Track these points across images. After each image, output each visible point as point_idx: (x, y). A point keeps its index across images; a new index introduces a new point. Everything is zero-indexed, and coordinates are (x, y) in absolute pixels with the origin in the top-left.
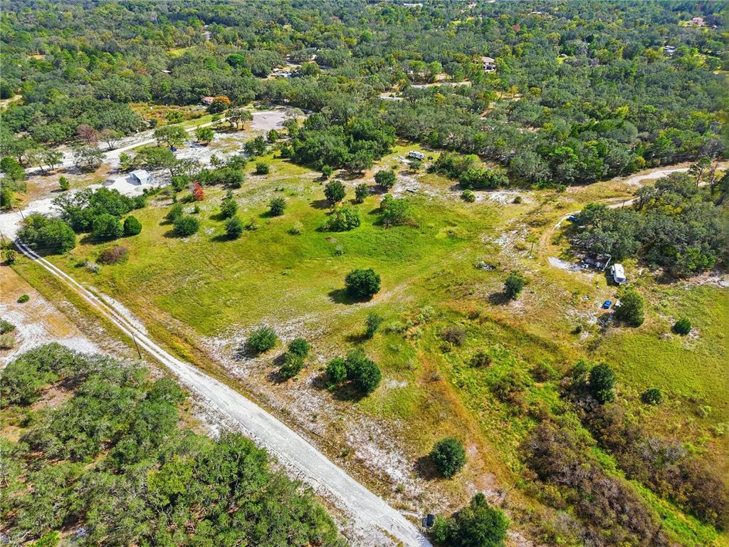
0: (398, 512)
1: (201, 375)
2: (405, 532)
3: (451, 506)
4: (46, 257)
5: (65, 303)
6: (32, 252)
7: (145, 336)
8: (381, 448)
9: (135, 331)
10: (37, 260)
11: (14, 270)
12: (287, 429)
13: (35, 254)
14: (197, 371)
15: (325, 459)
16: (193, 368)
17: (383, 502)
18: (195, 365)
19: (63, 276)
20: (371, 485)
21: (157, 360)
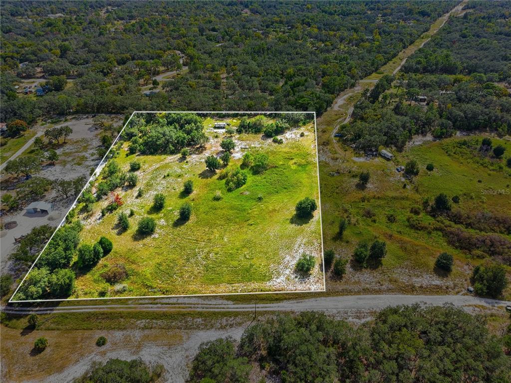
0: (458, 296)
1: (302, 302)
2: (470, 301)
3: (466, 280)
4: (60, 305)
5: (141, 323)
6: (37, 309)
7: (234, 304)
8: (418, 277)
9: (223, 306)
10: (55, 312)
11: (46, 330)
12: (378, 296)
13: (45, 308)
14: (295, 301)
15: (409, 296)
16: (291, 302)
17: (450, 296)
18: (290, 299)
19: (103, 308)
20: (437, 293)
21: (266, 311)
